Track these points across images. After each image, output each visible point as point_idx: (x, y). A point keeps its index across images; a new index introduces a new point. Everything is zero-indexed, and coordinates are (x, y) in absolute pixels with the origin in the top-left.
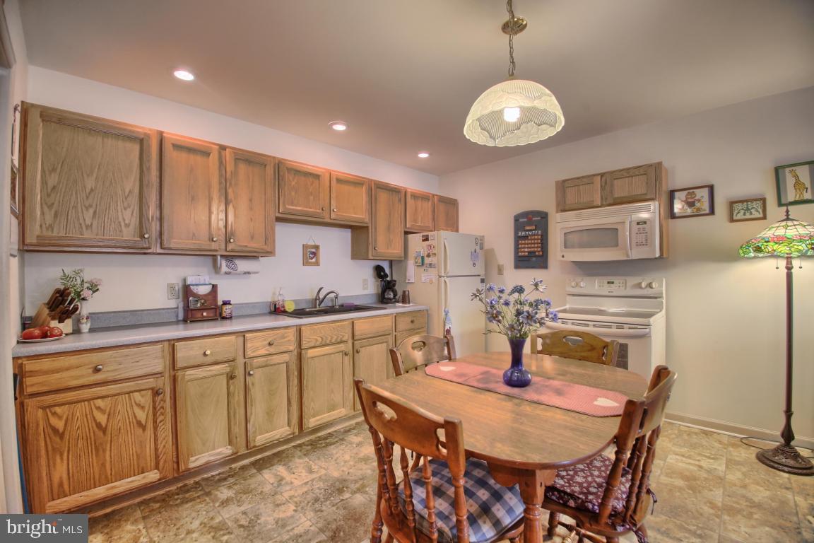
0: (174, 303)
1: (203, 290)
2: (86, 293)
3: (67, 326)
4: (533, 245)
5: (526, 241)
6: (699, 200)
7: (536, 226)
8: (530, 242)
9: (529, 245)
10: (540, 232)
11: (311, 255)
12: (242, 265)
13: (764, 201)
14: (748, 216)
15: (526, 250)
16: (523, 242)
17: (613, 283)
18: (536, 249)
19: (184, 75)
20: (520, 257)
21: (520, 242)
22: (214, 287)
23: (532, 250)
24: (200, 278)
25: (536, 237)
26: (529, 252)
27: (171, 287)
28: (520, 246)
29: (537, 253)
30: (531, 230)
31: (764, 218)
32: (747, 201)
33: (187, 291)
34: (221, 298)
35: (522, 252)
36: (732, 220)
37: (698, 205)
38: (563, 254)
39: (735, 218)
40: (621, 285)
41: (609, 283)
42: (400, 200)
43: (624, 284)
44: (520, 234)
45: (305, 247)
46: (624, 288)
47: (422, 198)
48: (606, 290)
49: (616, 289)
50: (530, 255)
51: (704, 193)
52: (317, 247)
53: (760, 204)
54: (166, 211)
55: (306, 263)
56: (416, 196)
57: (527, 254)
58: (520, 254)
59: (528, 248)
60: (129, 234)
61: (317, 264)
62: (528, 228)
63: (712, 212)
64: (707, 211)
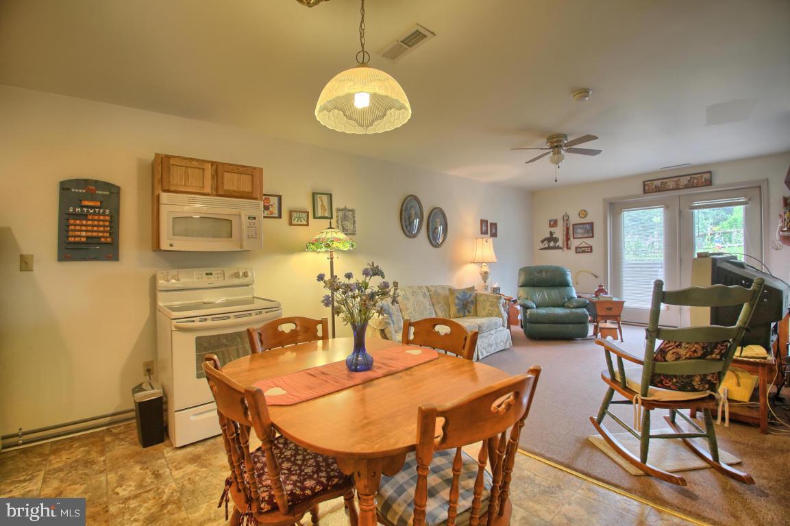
4: (95, 228)
5: (84, 222)
6: (272, 206)
7: (101, 202)
8: (90, 223)
9: (90, 228)
10: (107, 212)
13: (308, 213)
14: (299, 223)
15: (84, 234)
16: (78, 222)
17: (211, 274)
18: (100, 234)
20: (70, 243)
21: (72, 221)
23: (95, 234)
25: (102, 218)
26: (88, 237)
28: (72, 227)
29: (103, 240)
30: (92, 207)
31: (307, 225)
32: (300, 212)
35: (75, 236)
36: (291, 224)
37: (271, 209)
38: (172, 242)
39: (293, 223)
40: (219, 275)
41: (207, 274)
43: (222, 275)
44: (71, 209)
46: (223, 278)
48: (205, 281)
49: (215, 280)
50: (90, 241)
51: (274, 201)
53: (306, 214)
57: (84, 240)
58: (71, 239)
59: (87, 231)
62: (87, 203)
63: (280, 216)
64: (277, 215)
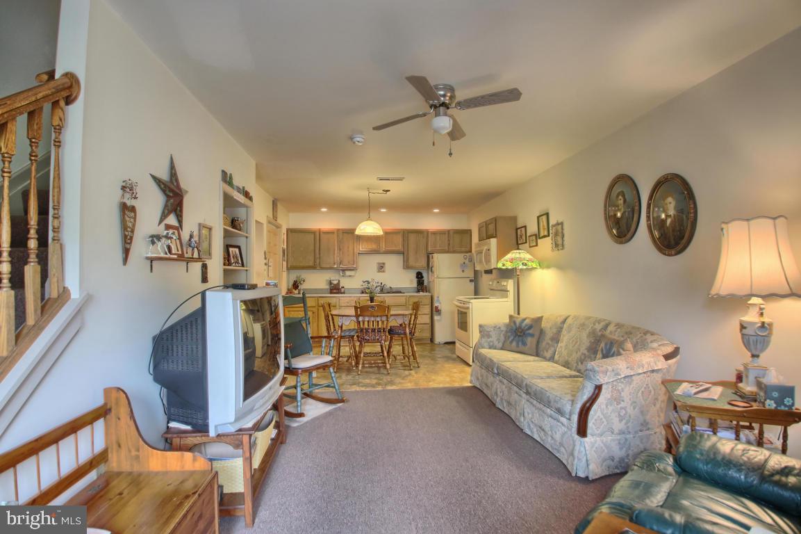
0: (328, 287)
1: (335, 282)
2: (302, 282)
3: (296, 292)
11: (381, 267)
12: (348, 273)
19: (324, 210)
22: (339, 281)
24: (334, 277)
27: (327, 280)
33: (330, 283)
34: (341, 286)
39: (531, 245)
42: (423, 237)
45: (379, 264)
47: (440, 234)
52: (384, 264)
53: (535, 237)
54: (321, 255)
55: (379, 272)
56: (434, 233)
60: (311, 264)
61: (384, 272)
